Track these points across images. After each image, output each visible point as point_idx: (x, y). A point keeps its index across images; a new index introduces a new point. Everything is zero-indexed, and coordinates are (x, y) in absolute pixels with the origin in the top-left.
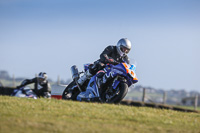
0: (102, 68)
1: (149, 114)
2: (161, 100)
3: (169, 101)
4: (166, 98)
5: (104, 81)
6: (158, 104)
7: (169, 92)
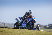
0: (26, 19)
1: (6, 30)
2: (9, 26)
3: (11, 26)
4: (10, 26)
5: (27, 22)
6: (8, 27)
7: (11, 24)
